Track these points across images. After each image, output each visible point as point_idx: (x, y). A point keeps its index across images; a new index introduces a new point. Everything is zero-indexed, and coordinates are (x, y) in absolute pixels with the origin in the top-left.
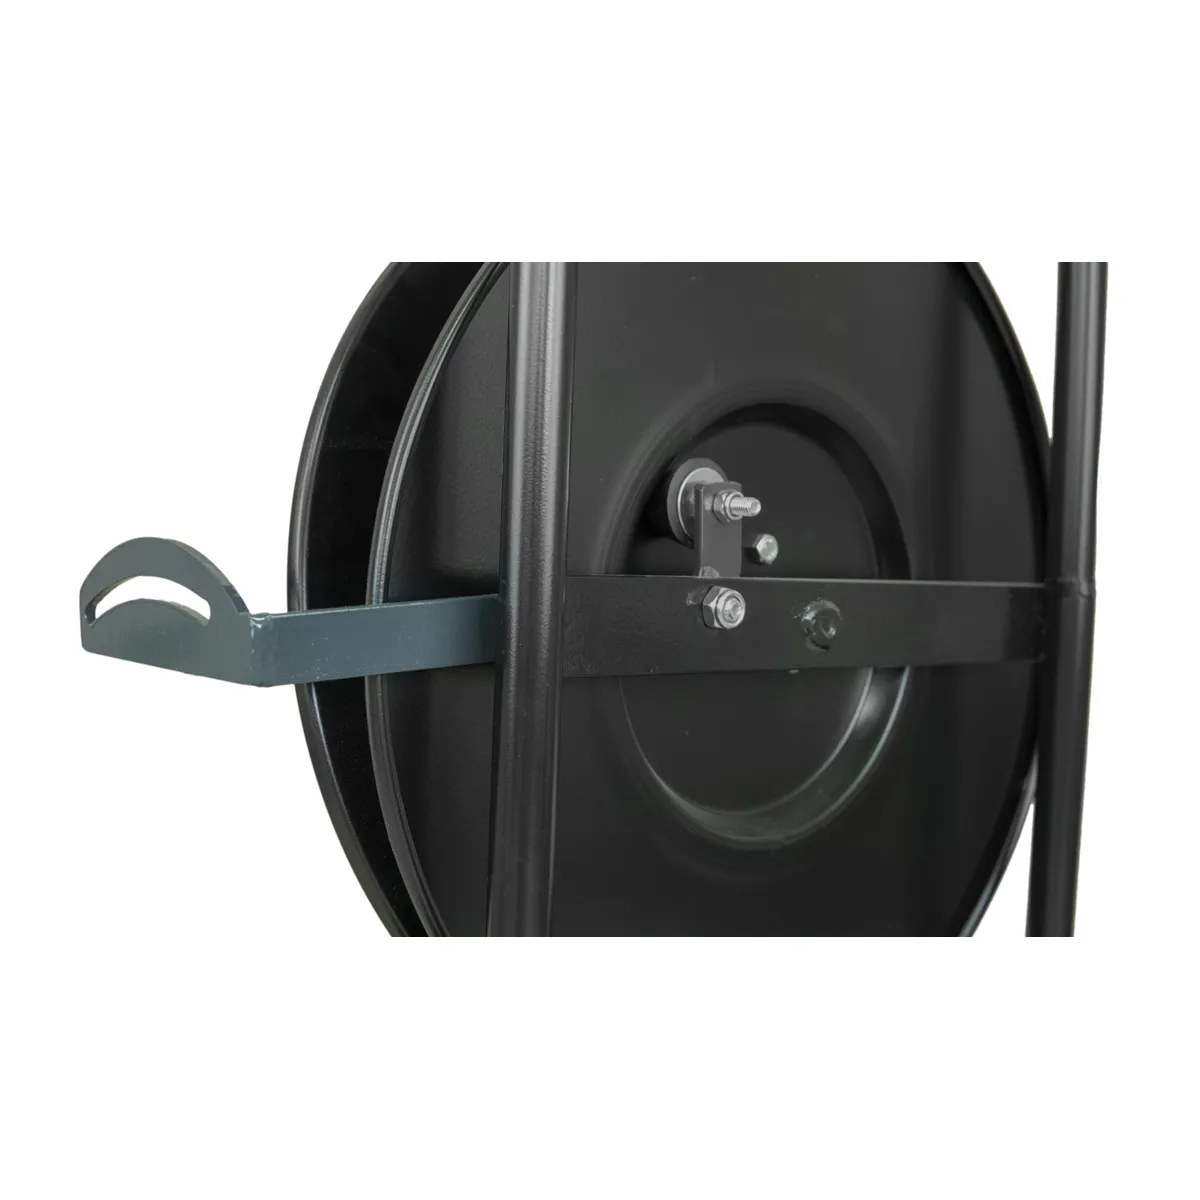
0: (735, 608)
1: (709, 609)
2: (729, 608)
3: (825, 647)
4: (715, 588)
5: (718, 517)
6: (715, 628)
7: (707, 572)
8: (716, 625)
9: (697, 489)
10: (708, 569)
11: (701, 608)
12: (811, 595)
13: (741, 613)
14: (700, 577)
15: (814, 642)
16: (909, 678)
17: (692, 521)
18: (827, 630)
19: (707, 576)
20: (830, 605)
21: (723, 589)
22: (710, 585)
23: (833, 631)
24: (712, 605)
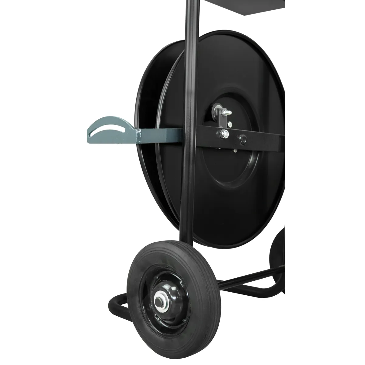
0: (227, 134)
1: (222, 134)
2: (225, 134)
3: (243, 145)
4: (223, 130)
5: (223, 115)
6: (223, 138)
7: (220, 127)
8: (223, 137)
9: (218, 109)
10: (220, 126)
11: (220, 134)
12: (241, 133)
13: (228, 135)
14: (219, 127)
15: (242, 143)
16: (259, 156)
17: (217, 116)
18: (244, 141)
19: (220, 128)
20: (244, 136)
21: (224, 130)
22: (221, 129)
23: (245, 141)
24: (222, 133)
